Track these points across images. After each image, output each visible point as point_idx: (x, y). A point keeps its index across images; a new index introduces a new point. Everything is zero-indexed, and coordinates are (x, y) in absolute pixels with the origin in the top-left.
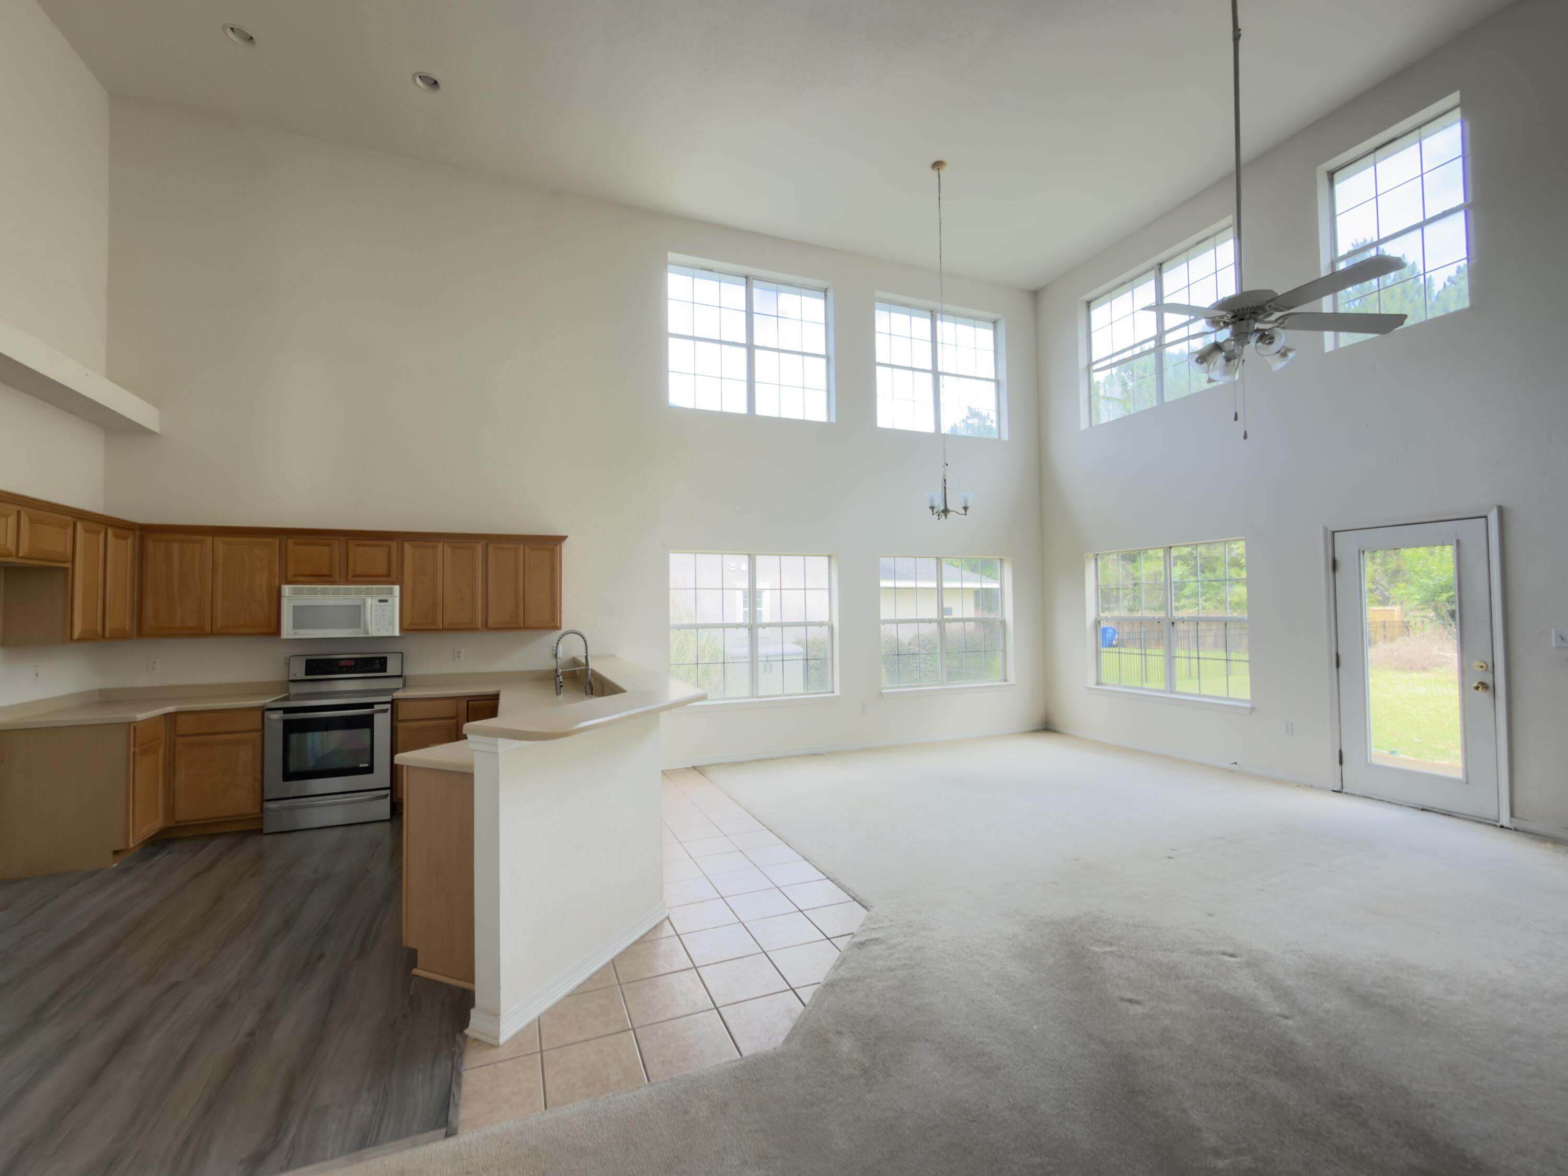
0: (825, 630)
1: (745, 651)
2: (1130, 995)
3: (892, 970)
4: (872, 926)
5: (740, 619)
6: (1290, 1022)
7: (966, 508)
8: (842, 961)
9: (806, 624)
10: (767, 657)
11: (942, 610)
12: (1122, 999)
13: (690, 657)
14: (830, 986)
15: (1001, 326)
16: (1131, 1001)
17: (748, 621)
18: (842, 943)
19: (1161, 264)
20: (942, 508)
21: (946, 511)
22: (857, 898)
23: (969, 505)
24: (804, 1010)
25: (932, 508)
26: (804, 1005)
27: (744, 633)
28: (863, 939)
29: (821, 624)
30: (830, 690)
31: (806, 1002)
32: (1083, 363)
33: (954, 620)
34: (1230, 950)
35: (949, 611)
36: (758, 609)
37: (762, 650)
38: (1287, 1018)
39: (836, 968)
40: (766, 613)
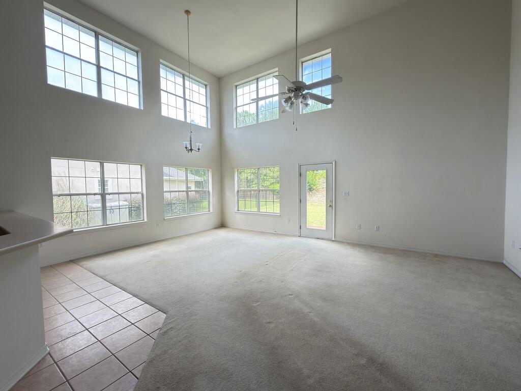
0: (140, 195)
1: (100, 205)
2: (268, 321)
3: (180, 341)
4: (169, 322)
5: (97, 191)
6: (312, 314)
7: (199, 149)
8: (156, 345)
9: (131, 193)
10: (111, 207)
11: (187, 187)
12: (266, 323)
13: (68, 209)
14: (150, 362)
15: (208, 87)
16: (269, 323)
17: (101, 192)
18: (155, 335)
19: (258, 78)
20: (190, 148)
21: (191, 150)
22: (161, 310)
23: (200, 148)
24: (138, 382)
25: (186, 148)
26: (138, 379)
27: (99, 197)
28: (165, 330)
29: (137, 193)
30: (142, 219)
31: (138, 376)
32: (235, 106)
33: (192, 191)
34: (290, 293)
35: (190, 188)
36: (106, 187)
37: (108, 204)
38: (310, 312)
39: (153, 350)
40: (110, 188)
